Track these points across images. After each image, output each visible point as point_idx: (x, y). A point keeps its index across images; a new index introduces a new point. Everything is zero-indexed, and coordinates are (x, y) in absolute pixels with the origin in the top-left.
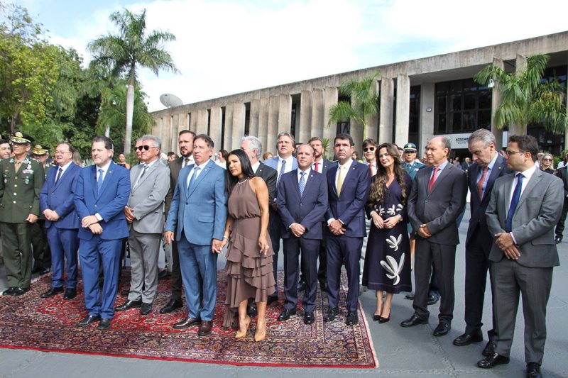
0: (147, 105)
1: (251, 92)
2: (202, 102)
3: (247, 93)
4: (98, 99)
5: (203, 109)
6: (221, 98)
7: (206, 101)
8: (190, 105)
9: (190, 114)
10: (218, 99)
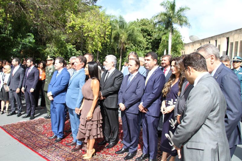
0: (183, 41)
1: (230, 32)
2: (207, 38)
3: (228, 32)
4: (160, 39)
5: (207, 41)
6: (215, 36)
7: (208, 38)
8: (201, 40)
9: (201, 44)
10: (214, 36)
